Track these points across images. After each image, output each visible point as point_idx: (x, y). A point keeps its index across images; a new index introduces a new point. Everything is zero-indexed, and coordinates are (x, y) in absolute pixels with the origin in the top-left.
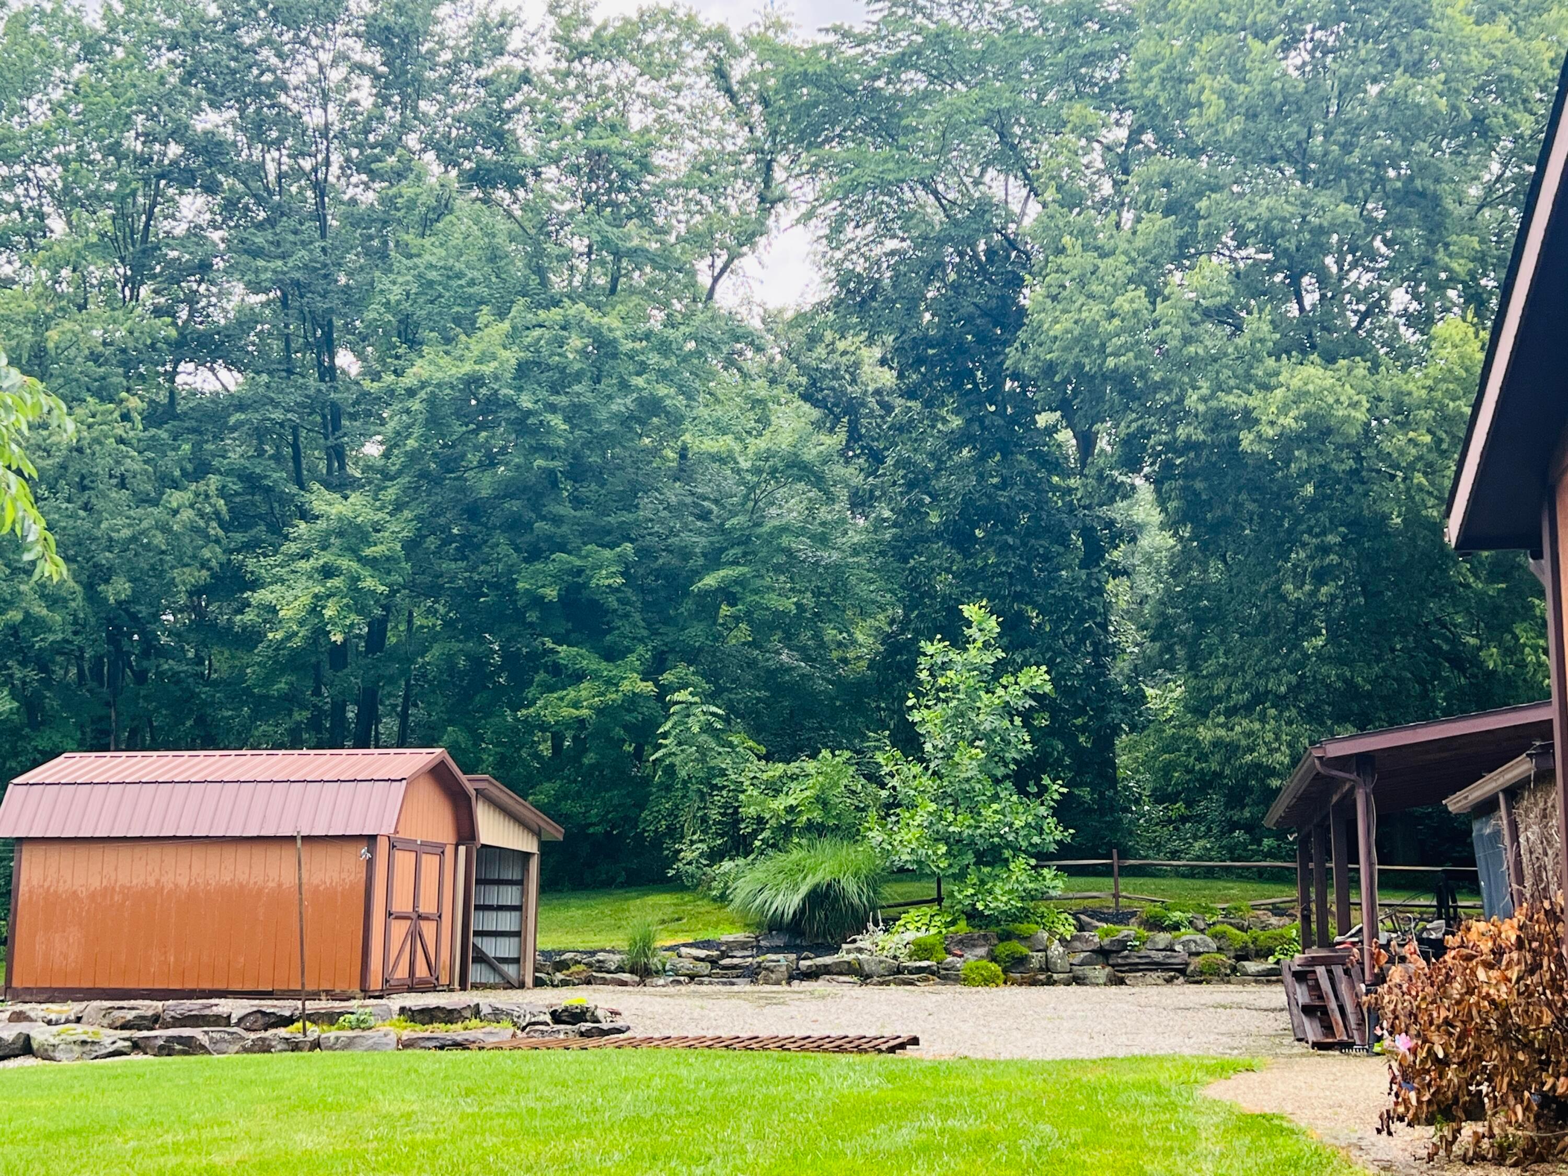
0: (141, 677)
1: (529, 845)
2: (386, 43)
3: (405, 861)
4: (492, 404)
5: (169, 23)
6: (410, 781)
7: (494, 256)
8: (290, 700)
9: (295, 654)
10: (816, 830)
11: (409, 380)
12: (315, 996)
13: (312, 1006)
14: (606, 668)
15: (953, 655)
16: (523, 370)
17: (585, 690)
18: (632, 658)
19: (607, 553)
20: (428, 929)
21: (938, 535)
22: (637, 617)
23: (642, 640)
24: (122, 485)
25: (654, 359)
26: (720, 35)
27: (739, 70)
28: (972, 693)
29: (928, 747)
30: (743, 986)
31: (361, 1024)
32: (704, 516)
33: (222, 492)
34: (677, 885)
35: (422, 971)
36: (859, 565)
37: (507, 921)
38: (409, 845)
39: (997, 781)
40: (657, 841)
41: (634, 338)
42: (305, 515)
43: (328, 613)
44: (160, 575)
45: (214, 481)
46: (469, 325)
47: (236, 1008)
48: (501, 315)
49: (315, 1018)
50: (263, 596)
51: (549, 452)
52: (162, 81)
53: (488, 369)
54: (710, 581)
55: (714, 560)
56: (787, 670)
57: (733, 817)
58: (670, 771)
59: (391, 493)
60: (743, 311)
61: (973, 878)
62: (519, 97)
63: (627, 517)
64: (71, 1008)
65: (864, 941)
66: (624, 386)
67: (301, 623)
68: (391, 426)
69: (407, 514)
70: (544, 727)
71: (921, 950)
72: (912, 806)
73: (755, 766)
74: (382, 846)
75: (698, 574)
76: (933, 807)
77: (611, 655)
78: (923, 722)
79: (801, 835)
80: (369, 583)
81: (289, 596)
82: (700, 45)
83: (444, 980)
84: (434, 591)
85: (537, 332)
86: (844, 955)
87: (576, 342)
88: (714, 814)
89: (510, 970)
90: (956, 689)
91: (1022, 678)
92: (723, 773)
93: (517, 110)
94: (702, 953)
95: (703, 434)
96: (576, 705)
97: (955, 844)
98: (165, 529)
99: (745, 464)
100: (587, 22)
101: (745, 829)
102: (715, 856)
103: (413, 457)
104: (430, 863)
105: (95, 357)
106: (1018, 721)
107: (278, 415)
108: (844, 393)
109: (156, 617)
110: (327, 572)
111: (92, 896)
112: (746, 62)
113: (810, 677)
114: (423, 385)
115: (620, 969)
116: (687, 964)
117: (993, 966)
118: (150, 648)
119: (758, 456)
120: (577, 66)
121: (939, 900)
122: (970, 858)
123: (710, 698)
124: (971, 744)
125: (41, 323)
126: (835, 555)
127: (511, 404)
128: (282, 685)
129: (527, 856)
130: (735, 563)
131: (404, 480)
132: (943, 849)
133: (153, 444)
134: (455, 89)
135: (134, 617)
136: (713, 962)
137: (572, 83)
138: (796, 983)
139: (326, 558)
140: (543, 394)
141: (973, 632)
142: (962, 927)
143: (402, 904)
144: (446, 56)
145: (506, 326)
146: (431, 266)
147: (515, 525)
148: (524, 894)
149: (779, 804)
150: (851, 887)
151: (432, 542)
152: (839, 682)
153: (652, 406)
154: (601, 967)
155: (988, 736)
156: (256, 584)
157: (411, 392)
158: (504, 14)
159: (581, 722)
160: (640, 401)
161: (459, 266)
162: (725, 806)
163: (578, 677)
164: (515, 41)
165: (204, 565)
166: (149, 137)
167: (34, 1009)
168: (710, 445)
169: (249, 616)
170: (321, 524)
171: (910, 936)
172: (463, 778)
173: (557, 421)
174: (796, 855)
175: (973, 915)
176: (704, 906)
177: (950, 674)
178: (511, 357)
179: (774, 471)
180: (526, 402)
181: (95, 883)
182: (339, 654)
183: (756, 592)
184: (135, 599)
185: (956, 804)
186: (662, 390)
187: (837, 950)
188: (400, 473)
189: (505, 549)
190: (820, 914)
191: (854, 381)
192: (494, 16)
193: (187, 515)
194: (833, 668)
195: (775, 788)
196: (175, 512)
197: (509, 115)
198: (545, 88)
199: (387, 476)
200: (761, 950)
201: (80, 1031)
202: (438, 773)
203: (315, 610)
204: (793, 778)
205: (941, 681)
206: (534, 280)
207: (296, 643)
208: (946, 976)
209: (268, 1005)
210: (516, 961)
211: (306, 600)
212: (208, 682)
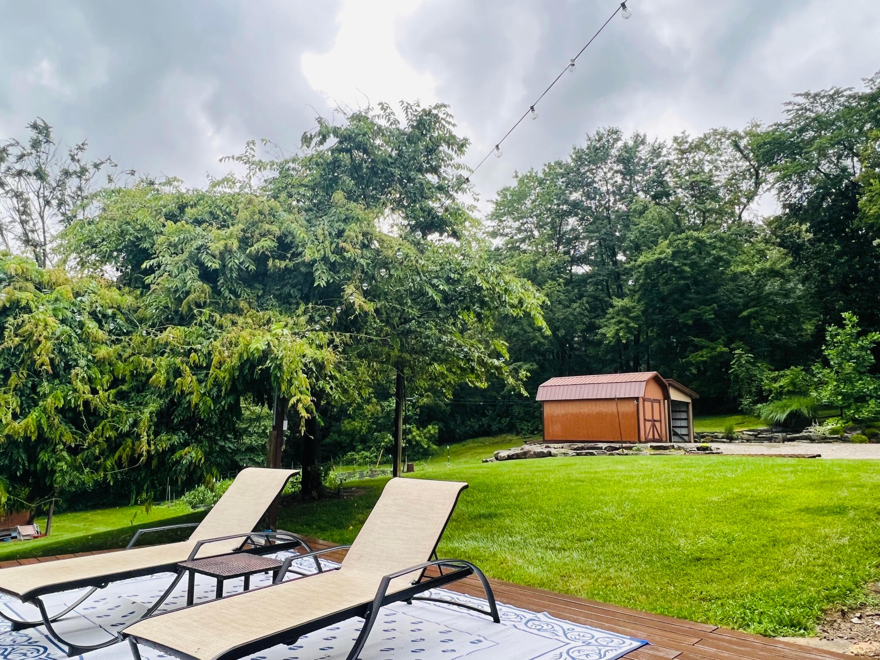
0: (570, 357)
1: (688, 400)
2: (624, 163)
3: (648, 405)
4: (666, 265)
5: (562, 171)
6: (647, 382)
7: (662, 221)
8: (613, 361)
9: (613, 347)
10: (790, 393)
11: (638, 263)
12: (625, 442)
13: (624, 445)
14: (712, 345)
15: (840, 331)
16: (674, 254)
17: (704, 352)
18: (720, 341)
19: (708, 308)
20: (658, 424)
21: (834, 289)
22: (721, 327)
23: (723, 334)
24: (560, 303)
25: (718, 244)
26: (735, 134)
27: (743, 143)
28: (848, 344)
29: (832, 363)
30: (766, 443)
31: (639, 450)
32: (742, 292)
33: (588, 302)
34: (741, 412)
35: (657, 436)
36: (801, 303)
37: (684, 423)
38: (649, 400)
39: (860, 373)
40: (735, 399)
41: (711, 238)
42: (612, 306)
43: (621, 334)
44: (573, 327)
45: (585, 299)
46: (656, 243)
47: (604, 445)
48: (666, 238)
49: (626, 448)
50: (600, 331)
51: (684, 278)
52: (560, 189)
53: (662, 256)
54: (745, 313)
55: (746, 306)
56: (776, 340)
57: (760, 391)
58: (737, 376)
59: (636, 297)
60: (755, 220)
61: (853, 407)
62: (666, 170)
63: (714, 295)
64: (561, 445)
65: (811, 429)
66: (709, 254)
67: (613, 338)
68: (635, 277)
69: (642, 303)
70: (692, 364)
71: (834, 431)
72: (827, 383)
73: (767, 373)
74: (641, 400)
75: (741, 311)
76: (835, 383)
77: (712, 340)
78: (829, 354)
79: (786, 395)
80: (632, 324)
81: (609, 330)
82: (728, 139)
83: (664, 439)
84: (653, 325)
85: (678, 242)
86: (804, 434)
87: (691, 243)
88: (754, 390)
89: (686, 438)
90: (841, 343)
91: (869, 338)
92: (755, 376)
93: (666, 173)
94: (751, 433)
95: (738, 265)
96: (702, 356)
97: (845, 396)
98: (572, 314)
99: (754, 274)
100: (687, 142)
101: (765, 394)
102: (755, 403)
103: (642, 285)
104: (656, 405)
105: (549, 269)
106: (869, 352)
107: (601, 278)
108: (796, 242)
109: (573, 339)
110: (620, 322)
111: (563, 416)
112: (745, 140)
113: (787, 342)
114: (643, 263)
115: (722, 438)
116: (746, 436)
117: (864, 437)
118: (572, 348)
119: (758, 271)
120: (685, 156)
121: (841, 415)
122: (852, 400)
123: (750, 352)
124: (849, 361)
125: (535, 262)
126: (791, 301)
127: (671, 265)
128: (609, 356)
129: (687, 404)
130: (754, 306)
131: (640, 292)
132: (840, 398)
133: (568, 291)
134: (646, 170)
135: (566, 340)
136: (756, 436)
137: (684, 161)
138: (786, 443)
139: (618, 318)
140: (682, 260)
141: (847, 322)
142: (851, 424)
143: (649, 417)
144: (642, 162)
145: (667, 242)
146: (642, 227)
147: (676, 302)
148: (688, 415)
149: (776, 385)
150: (805, 411)
151: (650, 310)
152: (799, 343)
153: (719, 259)
154: (716, 437)
155: (857, 358)
156: (600, 327)
157: (640, 266)
158: (660, 144)
159: (705, 362)
160: (715, 258)
161: (652, 225)
162: (758, 386)
163: (702, 348)
164: (664, 152)
165: (584, 323)
166: (558, 205)
167: (552, 445)
168: (740, 269)
169: (598, 337)
170: (616, 309)
171: (829, 427)
172: (664, 380)
173: (687, 269)
174: (784, 401)
175: (854, 420)
176: (753, 419)
177: (839, 337)
178: (669, 251)
179: (765, 275)
180: (676, 264)
181: (563, 412)
182: (626, 346)
183: (762, 315)
184: (566, 334)
185: (845, 382)
186: (722, 254)
187: (801, 432)
188: (638, 291)
189: (674, 310)
190: (794, 421)
191: (799, 238)
192: (656, 145)
193: (578, 310)
194: (796, 338)
195: (775, 380)
196: (575, 309)
197: (664, 176)
198: (675, 164)
199: (636, 292)
200: (773, 432)
201: (563, 450)
202: (655, 379)
203: (617, 333)
204: (782, 376)
205: (835, 340)
206: (676, 226)
207: (612, 343)
208: (845, 440)
209: (613, 445)
210: (687, 435)
211: (614, 331)
212: (589, 357)
